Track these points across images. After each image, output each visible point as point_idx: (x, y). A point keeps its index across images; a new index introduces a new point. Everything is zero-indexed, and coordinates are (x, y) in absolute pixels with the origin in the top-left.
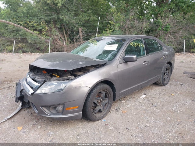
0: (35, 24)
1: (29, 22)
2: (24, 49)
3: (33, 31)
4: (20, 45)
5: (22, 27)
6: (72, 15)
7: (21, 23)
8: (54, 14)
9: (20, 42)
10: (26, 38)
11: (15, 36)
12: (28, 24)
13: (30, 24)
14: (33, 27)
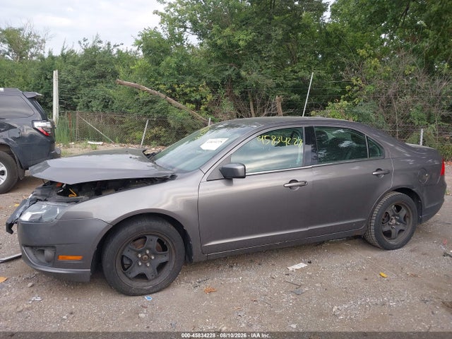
0: (187, 90)
1: (176, 86)
2: (163, 139)
3: (184, 104)
4: (155, 130)
5: (163, 96)
6: (268, 68)
7: (161, 87)
8: (231, 67)
9: (157, 124)
10: (166, 117)
11: (149, 112)
12: (174, 90)
13: (178, 89)
14: (185, 94)
